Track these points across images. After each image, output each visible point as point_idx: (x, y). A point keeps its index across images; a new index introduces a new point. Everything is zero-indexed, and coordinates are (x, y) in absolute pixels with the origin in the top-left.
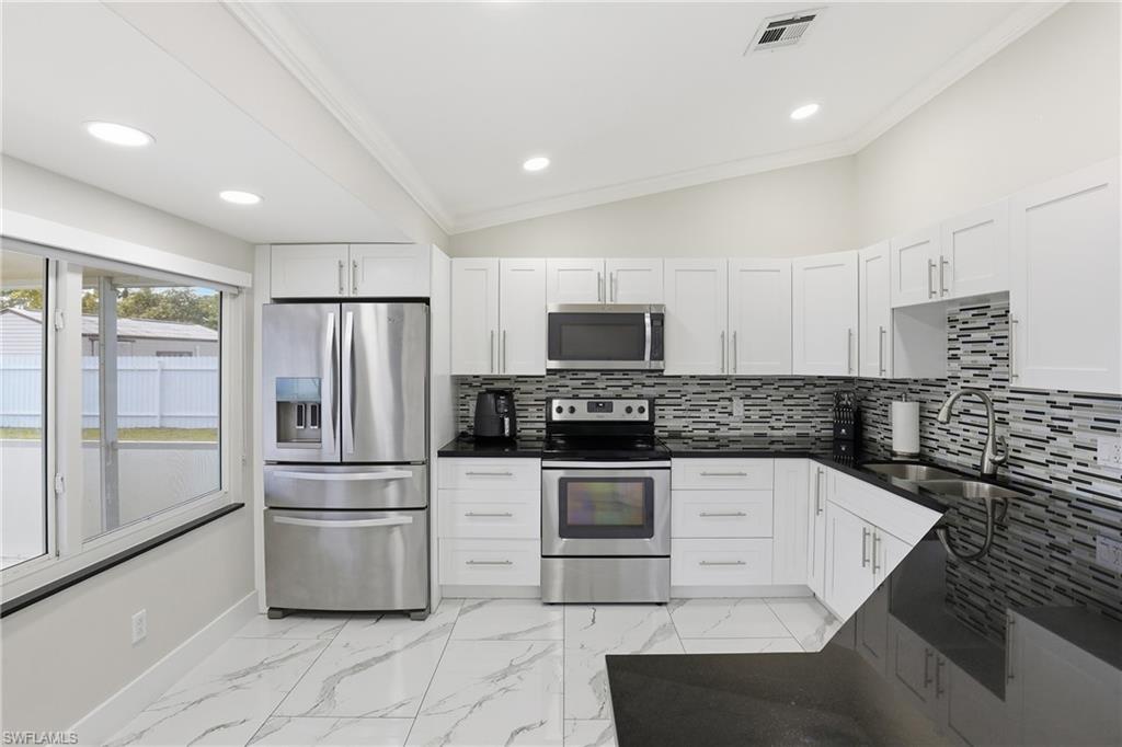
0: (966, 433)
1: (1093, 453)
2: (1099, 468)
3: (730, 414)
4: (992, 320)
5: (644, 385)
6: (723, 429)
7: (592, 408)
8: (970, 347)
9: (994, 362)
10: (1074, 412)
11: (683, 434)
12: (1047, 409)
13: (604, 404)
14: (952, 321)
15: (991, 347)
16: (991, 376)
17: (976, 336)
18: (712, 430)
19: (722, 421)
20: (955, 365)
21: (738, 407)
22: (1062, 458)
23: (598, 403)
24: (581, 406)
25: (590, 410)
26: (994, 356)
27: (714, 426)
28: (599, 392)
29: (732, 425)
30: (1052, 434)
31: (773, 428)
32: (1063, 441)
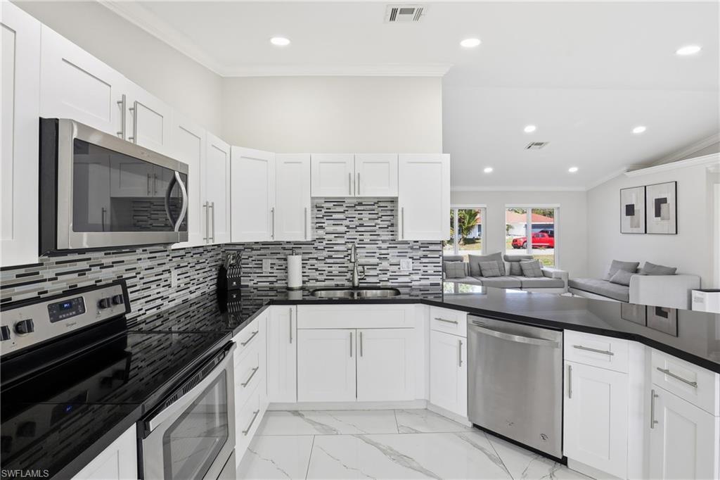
0: (330, 269)
1: (398, 266)
2: (400, 272)
3: (169, 286)
4: (346, 209)
5: (102, 266)
6: (166, 302)
7: (57, 312)
8: (332, 222)
9: (348, 230)
10: (389, 251)
11: (139, 319)
12: (377, 251)
13: (69, 302)
14: (319, 208)
15: (347, 222)
16: (346, 236)
17: (335, 216)
18: (158, 307)
19: (164, 294)
20: (321, 232)
21: (174, 278)
22: (385, 271)
23: (61, 305)
24: (38, 314)
25: (54, 318)
26: (348, 227)
27: (159, 302)
28: (47, 286)
29: (171, 297)
30: (380, 262)
31: (191, 292)
32: (385, 264)
